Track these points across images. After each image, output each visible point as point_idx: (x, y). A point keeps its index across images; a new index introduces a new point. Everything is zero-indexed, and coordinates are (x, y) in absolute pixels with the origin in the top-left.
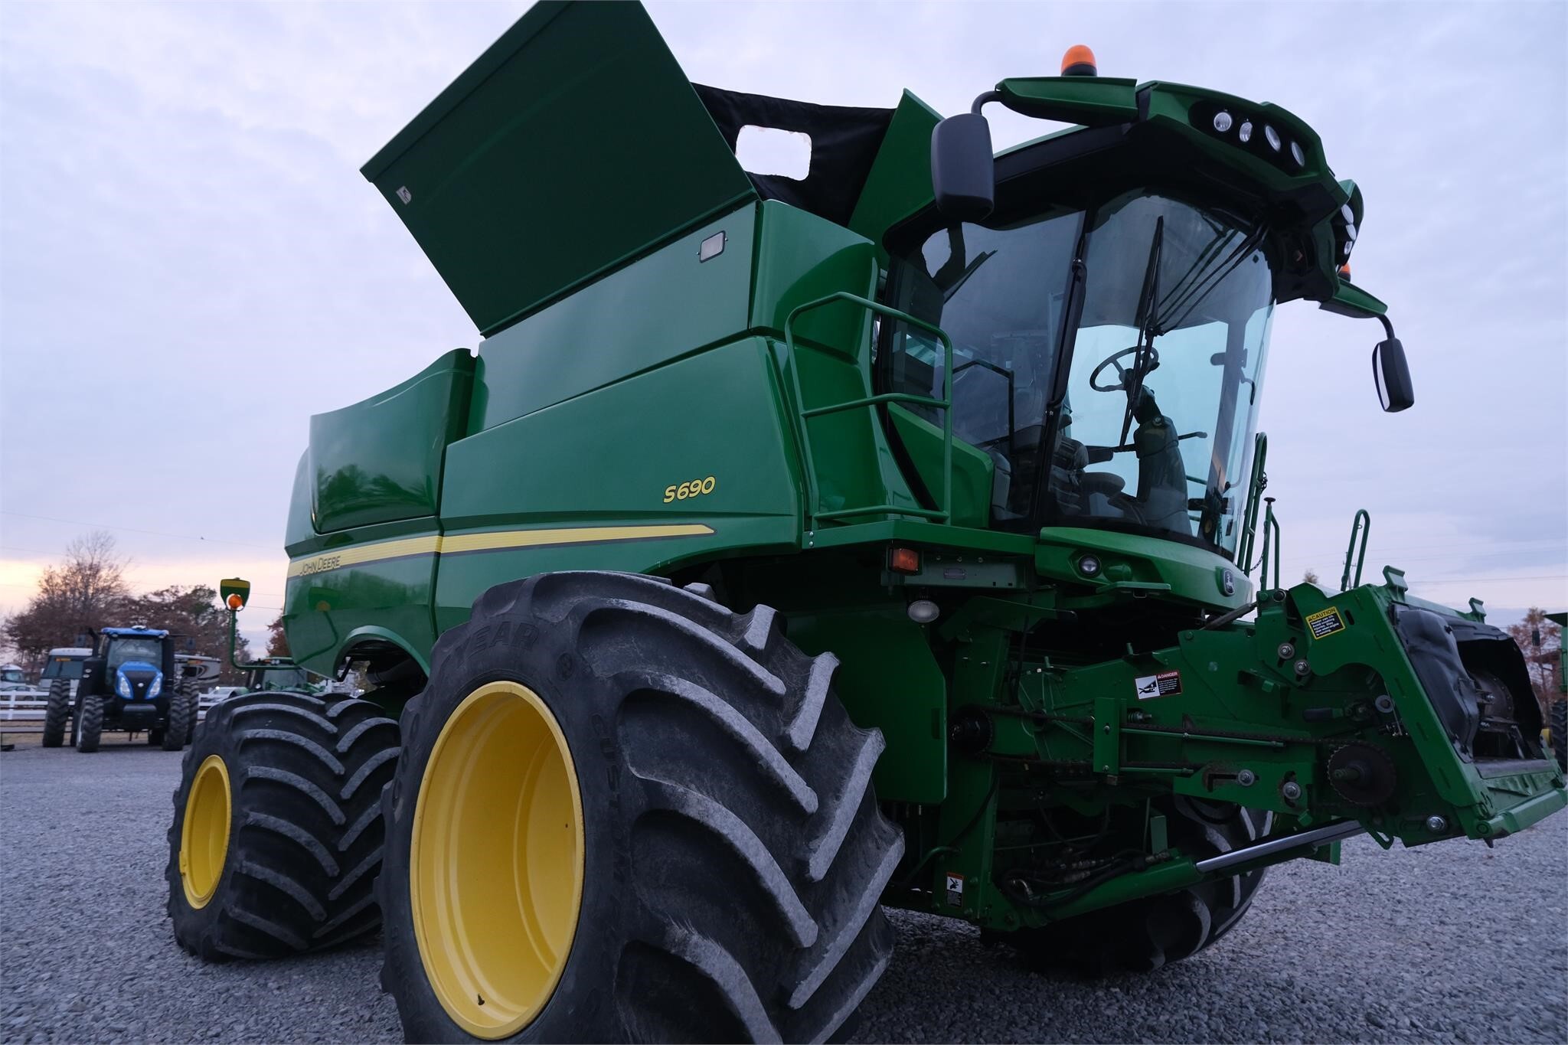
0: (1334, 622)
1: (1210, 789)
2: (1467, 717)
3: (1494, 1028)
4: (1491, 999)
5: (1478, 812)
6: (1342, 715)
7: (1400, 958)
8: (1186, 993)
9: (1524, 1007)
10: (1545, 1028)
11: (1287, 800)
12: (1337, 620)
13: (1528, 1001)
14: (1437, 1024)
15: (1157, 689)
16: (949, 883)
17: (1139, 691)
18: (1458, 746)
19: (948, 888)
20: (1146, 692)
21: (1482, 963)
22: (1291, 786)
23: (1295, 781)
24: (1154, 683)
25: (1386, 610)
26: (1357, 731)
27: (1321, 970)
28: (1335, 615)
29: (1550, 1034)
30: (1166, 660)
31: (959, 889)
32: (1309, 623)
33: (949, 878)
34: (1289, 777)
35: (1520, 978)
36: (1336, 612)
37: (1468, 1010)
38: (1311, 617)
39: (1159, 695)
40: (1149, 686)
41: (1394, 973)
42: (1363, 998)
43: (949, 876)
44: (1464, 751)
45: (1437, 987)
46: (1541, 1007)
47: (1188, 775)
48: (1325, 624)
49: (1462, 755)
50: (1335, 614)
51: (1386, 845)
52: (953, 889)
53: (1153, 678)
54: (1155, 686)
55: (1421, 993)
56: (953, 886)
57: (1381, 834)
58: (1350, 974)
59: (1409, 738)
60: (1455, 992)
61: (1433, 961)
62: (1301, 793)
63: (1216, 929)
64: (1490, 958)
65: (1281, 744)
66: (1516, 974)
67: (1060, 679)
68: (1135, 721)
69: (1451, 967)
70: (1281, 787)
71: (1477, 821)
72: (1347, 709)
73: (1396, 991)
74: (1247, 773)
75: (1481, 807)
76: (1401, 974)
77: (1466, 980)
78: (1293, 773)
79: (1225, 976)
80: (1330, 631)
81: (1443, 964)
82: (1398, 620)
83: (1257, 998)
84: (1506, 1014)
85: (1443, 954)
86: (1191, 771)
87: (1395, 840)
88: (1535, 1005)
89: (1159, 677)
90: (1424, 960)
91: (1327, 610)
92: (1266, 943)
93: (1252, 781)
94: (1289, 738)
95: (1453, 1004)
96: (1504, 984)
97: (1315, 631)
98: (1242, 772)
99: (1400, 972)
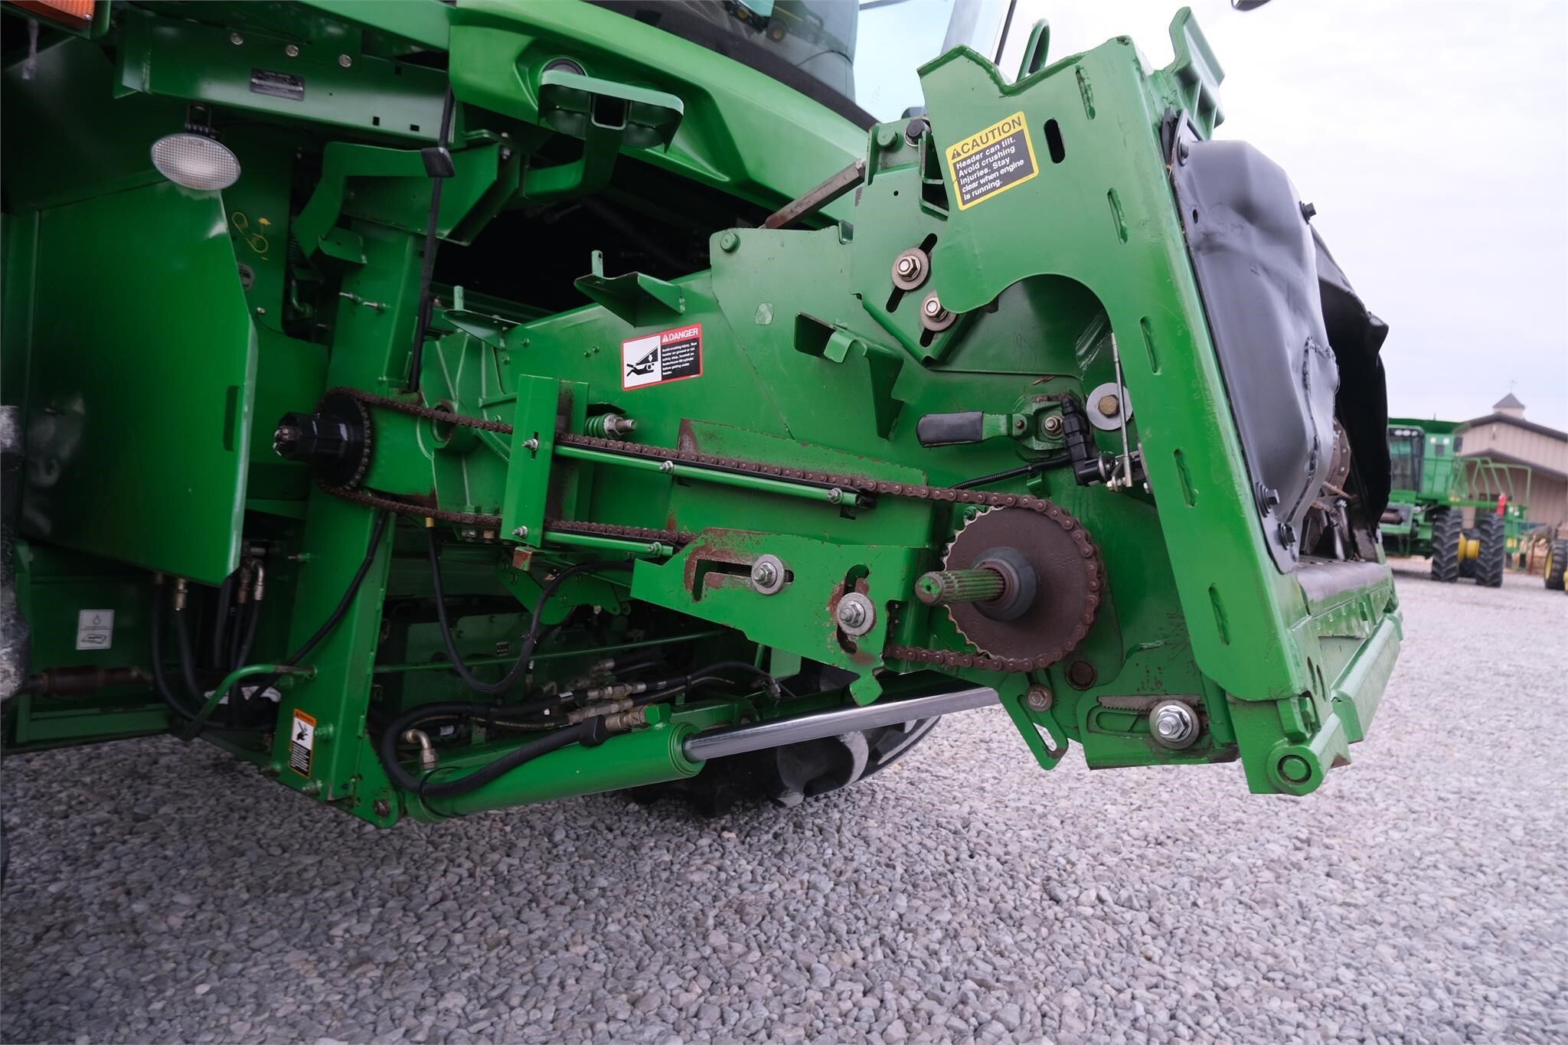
0: (1013, 158)
1: (697, 595)
2: (1310, 446)
3: (1200, 902)
4: (1203, 849)
5: (1292, 718)
6: (1003, 430)
7: (1110, 781)
8: (823, 841)
9: (1239, 861)
10: (1262, 902)
11: (842, 636)
12: (1022, 153)
13: (1246, 853)
14: (1130, 899)
15: (657, 366)
16: (296, 731)
17: (627, 370)
18: (1271, 523)
19: (294, 738)
20: (639, 372)
21: (1201, 789)
22: (855, 603)
23: (865, 590)
24: (654, 354)
25: (1156, 120)
26: (1033, 476)
27: (1014, 800)
28: (1019, 137)
29: (1268, 912)
30: (682, 301)
31: (308, 743)
32: (951, 163)
33: (296, 720)
34: (854, 580)
35: (1240, 814)
36: (1024, 127)
37: (1173, 869)
38: (958, 146)
39: (660, 379)
40: (645, 361)
41: (1098, 803)
42: (1050, 847)
43: (297, 715)
44: (1284, 539)
45: (1143, 830)
46: (1260, 862)
47: (661, 559)
48: (990, 165)
49: (1276, 549)
50: (1021, 133)
51: (1049, 759)
52: (300, 742)
53: (654, 343)
54: (655, 359)
55: (1121, 839)
56: (301, 736)
57: (1043, 731)
58: (1045, 806)
59: (1150, 499)
60: (1162, 838)
61: (1146, 786)
62: (874, 622)
63: (880, 757)
64: (1209, 782)
65: (850, 498)
66: (1237, 808)
67: (502, 344)
68: (599, 433)
69: (1165, 796)
70: (835, 600)
71: (1282, 745)
72: (1018, 417)
73: (1093, 836)
74: (769, 564)
75: (1302, 703)
76: (1106, 807)
77: (1179, 815)
78: (866, 573)
79: (891, 809)
80: (998, 183)
81: (1156, 792)
82: (1183, 154)
83: (914, 848)
84: (1218, 876)
85: (1159, 776)
86: (668, 550)
87: (1070, 750)
88: (1253, 861)
89: (666, 340)
90: (1137, 783)
91: (1000, 124)
92: (962, 758)
93: (779, 583)
94: (871, 485)
95: (1156, 858)
96: (1221, 823)
97: (961, 187)
98: (761, 559)
99: (1105, 804)
